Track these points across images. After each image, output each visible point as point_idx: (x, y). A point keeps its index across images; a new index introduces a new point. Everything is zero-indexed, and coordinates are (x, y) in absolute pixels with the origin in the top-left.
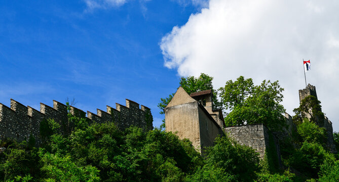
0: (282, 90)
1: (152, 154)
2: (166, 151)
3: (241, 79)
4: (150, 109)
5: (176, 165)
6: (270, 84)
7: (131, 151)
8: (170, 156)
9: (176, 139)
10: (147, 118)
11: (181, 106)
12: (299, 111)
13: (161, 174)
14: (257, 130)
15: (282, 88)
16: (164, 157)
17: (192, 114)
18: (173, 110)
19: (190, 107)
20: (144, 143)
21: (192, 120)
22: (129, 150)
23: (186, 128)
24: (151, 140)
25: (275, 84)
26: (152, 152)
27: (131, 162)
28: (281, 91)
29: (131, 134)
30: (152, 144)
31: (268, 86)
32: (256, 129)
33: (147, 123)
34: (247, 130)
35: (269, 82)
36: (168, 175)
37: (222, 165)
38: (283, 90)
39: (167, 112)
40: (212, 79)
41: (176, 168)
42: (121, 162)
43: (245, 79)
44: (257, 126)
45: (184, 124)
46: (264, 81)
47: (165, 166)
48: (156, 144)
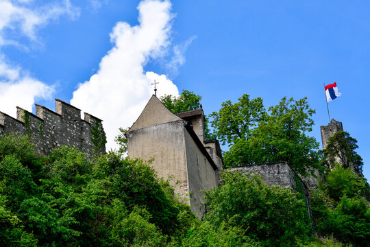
0: (312, 112)
1: (103, 200)
2: (132, 194)
3: (245, 99)
4: (100, 121)
5: (151, 221)
6: (293, 103)
7: (61, 191)
8: (139, 203)
9: (149, 174)
10: (96, 136)
11: (155, 128)
12: (326, 154)
13: (121, 237)
14: (278, 173)
15: (312, 109)
16: (127, 205)
17: (174, 140)
18: (141, 135)
19: (170, 128)
20: (88, 179)
21: (174, 150)
22: (56, 190)
23: (164, 165)
24: (101, 173)
25: (302, 102)
26: (105, 194)
27: (60, 212)
28: (311, 114)
29: (63, 160)
30: (103, 181)
31: (291, 106)
32: (277, 171)
33: (96, 144)
34: (262, 172)
35: (291, 100)
36: (135, 240)
37: (238, 222)
38: (314, 112)
39: (130, 139)
40: (200, 98)
41: (152, 226)
42: (38, 210)
43: (251, 99)
44: (278, 166)
45: (160, 158)
46: (284, 99)
47: (129, 223)
48: (112, 180)
